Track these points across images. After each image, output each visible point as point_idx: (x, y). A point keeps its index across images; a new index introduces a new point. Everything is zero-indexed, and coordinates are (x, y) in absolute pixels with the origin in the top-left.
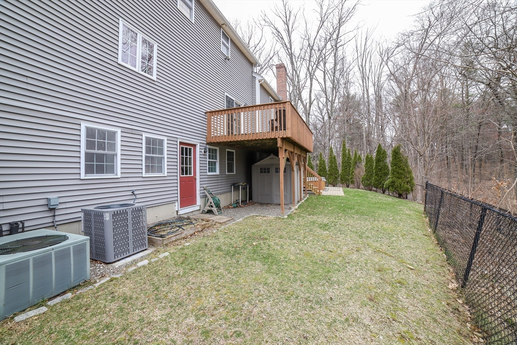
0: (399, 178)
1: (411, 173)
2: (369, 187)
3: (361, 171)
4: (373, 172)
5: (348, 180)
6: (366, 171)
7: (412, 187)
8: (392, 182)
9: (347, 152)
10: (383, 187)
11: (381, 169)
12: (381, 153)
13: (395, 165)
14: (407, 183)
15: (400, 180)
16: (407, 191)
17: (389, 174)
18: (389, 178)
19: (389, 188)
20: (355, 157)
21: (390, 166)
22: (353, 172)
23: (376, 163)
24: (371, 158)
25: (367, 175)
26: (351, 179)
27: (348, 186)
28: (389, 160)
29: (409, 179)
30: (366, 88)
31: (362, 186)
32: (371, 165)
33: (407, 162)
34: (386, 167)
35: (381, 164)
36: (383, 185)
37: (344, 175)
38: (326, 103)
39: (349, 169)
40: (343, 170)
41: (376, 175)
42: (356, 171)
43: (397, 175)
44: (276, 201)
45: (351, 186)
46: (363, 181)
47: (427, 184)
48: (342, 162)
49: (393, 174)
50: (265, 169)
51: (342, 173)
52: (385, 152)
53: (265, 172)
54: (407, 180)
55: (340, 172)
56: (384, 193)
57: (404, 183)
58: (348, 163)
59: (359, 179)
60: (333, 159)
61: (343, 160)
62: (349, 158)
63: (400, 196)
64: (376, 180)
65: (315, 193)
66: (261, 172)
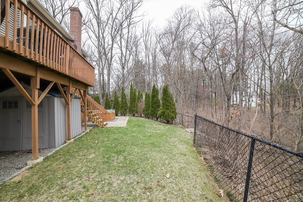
0: (167, 109)
1: (175, 105)
2: (147, 116)
3: (142, 105)
4: (150, 105)
5: (133, 110)
6: (145, 104)
7: (175, 116)
8: (163, 112)
9: (133, 91)
10: (157, 116)
11: (155, 103)
12: (155, 91)
13: (165, 99)
14: (173, 112)
15: (168, 111)
16: (173, 118)
17: (160, 106)
18: (161, 109)
19: (161, 117)
20: (139, 94)
21: (161, 101)
22: (137, 105)
23: (152, 98)
24: (149, 95)
25: (146, 107)
26: (136, 110)
27: (134, 116)
28: (160, 96)
29: (174, 109)
30: (148, 55)
31: (143, 115)
32: (149, 100)
33: (172, 98)
34: (158, 101)
35: (155, 99)
36: (157, 114)
37: (131, 107)
38: (122, 57)
39: (135, 103)
40: (130, 104)
41: (152, 107)
42: (139, 105)
43: (166, 107)
44: (26, 147)
45: (136, 115)
46: (143, 112)
47: (196, 116)
48: (130, 98)
49: (164, 106)
50: (10, 103)
51: (130, 106)
52: (157, 90)
53: (10, 107)
54: (173, 110)
55: (129, 105)
56: (157, 120)
57: (171, 112)
58: (134, 98)
59: (141, 110)
60: (124, 96)
61: (131, 97)
62: (135, 95)
63: (168, 122)
64: (152, 111)
65: (99, 125)
66: (5, 107)
